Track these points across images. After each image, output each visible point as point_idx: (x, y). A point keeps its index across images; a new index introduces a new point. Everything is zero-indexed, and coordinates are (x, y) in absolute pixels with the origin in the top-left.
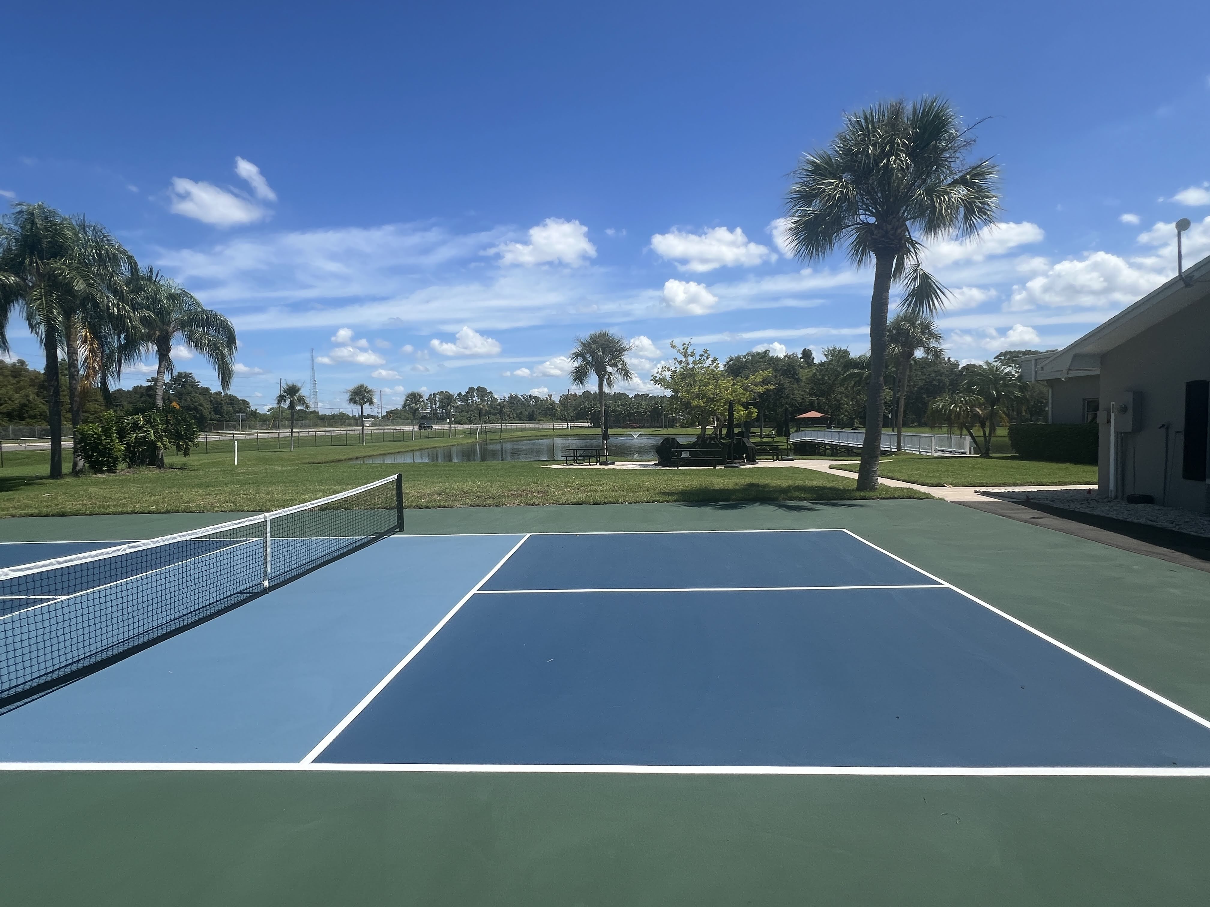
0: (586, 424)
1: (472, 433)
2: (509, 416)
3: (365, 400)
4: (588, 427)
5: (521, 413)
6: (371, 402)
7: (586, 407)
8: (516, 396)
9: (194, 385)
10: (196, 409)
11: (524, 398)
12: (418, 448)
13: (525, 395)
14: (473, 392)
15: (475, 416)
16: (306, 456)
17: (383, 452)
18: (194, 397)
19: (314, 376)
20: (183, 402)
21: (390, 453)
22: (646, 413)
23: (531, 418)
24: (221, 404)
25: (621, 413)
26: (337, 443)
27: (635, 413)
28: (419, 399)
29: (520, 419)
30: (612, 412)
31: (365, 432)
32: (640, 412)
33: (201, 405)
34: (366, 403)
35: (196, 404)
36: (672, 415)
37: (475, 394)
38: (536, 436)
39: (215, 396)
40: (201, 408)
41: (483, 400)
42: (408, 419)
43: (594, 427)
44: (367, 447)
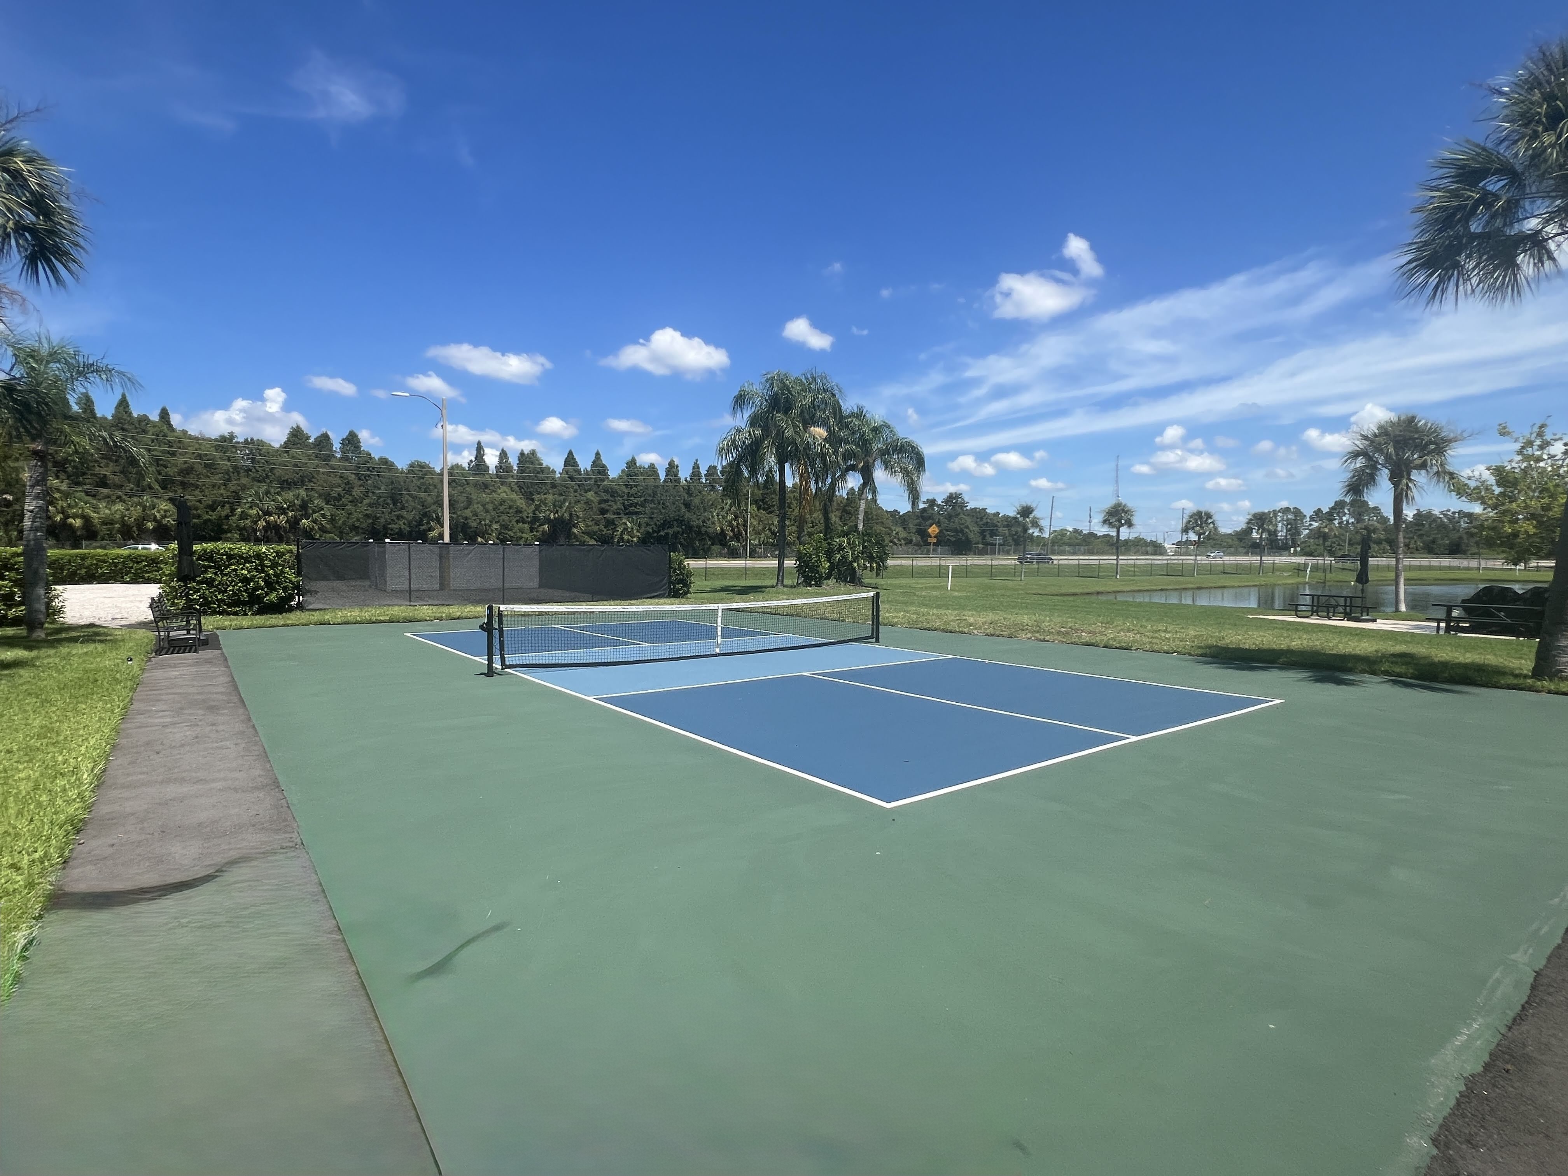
1: (1299, 570)
3: (1123, 522)
5: (1435, 541)
6: (1130, 524)
8: (1429, 515)
9: (964, 506)
10: (962, 531)
11: (1445, 515)
13: (1449, 510)
14: (1343, 508)
15: (1339, 545)
16: (1035, 587)
17: (1137, 588)
18: (961, 519)
19: (1117, 491)
20: (952, 524)
23: (1455, 550)
24: (997, 526)
26: (1089, 574)
28: (1207, 520)
29: (1431, 549)
31: (1121, 562)
33: (967, 527)
34: (1123, 525)
35: (962, 526)
37: (1346, 511)
38: (1436, 580)
39: (991, 517)
40: (967, 530)
41: (1359, 520)
42: (1231, 547)
44: (1120, 581)
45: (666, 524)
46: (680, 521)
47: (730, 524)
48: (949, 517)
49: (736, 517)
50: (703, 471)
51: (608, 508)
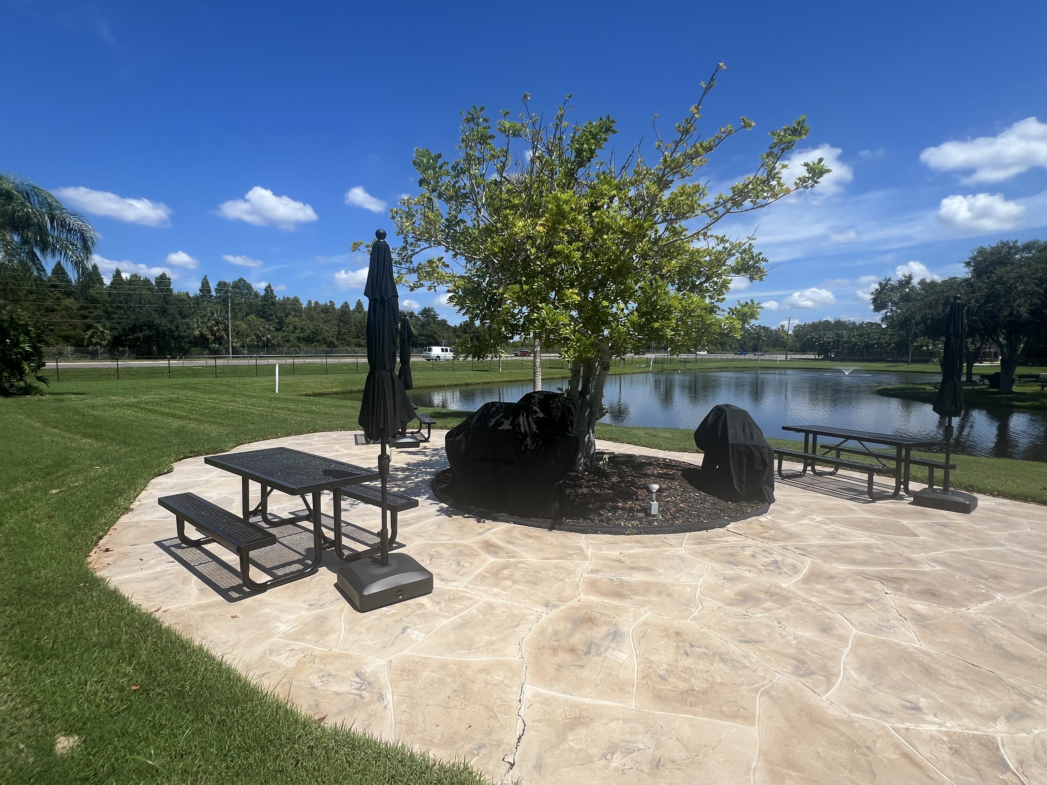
0: (812, 357)
2: (731, 346)
4: (815, 359)
5: (744, 344)
7: (813, 337)
9: (434, 317)
10: (432, 336)
11: (752, 328)
12: (560, 376)
21: (517, 381)
22: (890, 345)
25: (856, 344)
27: (874, 344)
30: (845, 342)
32: (882, 344)
36: (928, 347)
43: (822, 359)
44: (501, 373)
45: (134, 329)
46: (150, 326)
47: (210, 329)
48: (423, 326)
49: (217, 323)
50: (213, 286)
51: (88, 314)
